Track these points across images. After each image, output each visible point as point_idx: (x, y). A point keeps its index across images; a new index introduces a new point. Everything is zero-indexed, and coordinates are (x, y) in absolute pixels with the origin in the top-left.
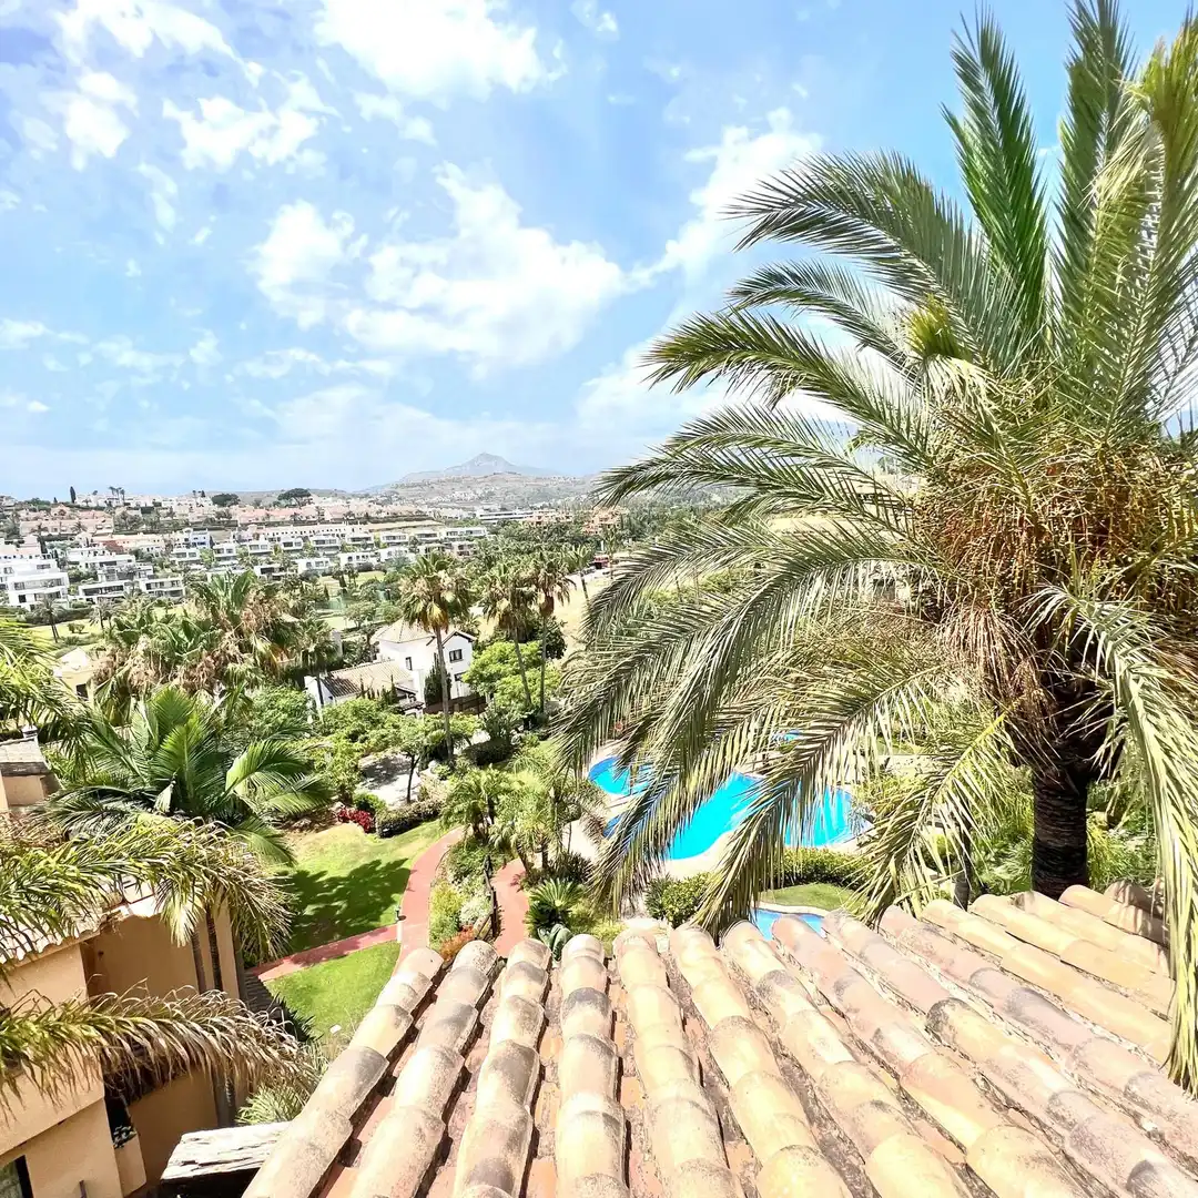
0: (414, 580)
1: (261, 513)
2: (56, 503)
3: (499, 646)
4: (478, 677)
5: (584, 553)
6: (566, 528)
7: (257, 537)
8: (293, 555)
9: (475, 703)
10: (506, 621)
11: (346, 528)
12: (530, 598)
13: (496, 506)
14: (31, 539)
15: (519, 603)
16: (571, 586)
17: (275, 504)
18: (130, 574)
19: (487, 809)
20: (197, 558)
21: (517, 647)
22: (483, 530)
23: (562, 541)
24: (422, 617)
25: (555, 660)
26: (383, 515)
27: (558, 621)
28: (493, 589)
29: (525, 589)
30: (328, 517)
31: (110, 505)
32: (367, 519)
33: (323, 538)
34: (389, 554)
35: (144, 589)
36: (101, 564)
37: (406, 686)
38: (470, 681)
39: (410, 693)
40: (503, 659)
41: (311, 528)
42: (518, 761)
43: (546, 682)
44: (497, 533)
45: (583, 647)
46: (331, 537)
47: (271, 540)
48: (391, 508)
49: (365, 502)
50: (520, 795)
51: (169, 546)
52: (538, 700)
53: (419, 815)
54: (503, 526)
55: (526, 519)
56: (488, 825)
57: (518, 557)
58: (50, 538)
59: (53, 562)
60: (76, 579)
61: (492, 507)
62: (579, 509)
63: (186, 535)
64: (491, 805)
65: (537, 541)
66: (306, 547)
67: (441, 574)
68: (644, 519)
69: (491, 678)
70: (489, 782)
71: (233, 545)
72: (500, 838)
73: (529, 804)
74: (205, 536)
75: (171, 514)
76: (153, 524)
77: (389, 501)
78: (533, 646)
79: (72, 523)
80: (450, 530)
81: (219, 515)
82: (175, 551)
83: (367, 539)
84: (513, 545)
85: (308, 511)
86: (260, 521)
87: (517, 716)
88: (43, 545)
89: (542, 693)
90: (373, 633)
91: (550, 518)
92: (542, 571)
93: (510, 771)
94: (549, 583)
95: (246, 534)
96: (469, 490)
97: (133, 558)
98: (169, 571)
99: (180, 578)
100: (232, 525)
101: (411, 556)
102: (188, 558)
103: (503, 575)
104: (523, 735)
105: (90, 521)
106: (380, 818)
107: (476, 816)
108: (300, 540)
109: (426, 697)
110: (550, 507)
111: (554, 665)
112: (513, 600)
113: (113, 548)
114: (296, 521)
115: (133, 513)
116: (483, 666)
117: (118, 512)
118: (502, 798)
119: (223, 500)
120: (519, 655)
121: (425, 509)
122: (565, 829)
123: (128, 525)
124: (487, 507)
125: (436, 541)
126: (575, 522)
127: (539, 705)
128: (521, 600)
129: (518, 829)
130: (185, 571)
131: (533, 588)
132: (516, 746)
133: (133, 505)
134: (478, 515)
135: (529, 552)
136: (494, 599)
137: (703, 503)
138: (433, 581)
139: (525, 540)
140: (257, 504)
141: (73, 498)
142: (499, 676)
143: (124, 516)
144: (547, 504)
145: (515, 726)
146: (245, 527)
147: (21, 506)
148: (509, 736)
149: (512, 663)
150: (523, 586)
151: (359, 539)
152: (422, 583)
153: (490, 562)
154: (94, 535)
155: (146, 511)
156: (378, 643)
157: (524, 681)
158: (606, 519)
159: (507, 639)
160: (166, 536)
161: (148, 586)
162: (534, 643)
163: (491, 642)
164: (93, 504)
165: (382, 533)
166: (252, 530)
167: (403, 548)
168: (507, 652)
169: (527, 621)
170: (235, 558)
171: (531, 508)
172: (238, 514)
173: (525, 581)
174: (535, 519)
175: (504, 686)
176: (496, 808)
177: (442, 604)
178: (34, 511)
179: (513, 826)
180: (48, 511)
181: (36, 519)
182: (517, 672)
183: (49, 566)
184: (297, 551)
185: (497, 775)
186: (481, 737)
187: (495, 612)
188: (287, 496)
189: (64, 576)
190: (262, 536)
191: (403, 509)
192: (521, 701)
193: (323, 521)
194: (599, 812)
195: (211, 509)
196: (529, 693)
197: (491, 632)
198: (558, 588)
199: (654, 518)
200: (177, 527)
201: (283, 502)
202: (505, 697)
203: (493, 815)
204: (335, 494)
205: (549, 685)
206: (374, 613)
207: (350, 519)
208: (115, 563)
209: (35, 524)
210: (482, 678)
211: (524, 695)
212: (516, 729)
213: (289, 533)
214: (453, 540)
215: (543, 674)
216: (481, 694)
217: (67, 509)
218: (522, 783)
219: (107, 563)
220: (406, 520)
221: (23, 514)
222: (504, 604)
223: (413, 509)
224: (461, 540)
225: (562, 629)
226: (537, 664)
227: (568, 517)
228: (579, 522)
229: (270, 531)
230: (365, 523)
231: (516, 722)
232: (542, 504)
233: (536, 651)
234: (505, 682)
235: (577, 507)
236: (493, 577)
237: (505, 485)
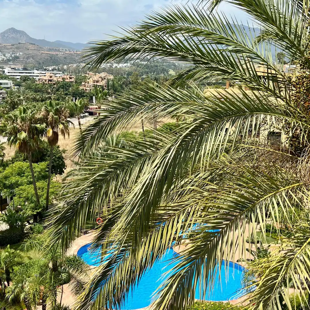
3: (18, 164)
5: (80, 103)
6: (70, 86)
10: (24, 146)
12: (42, 132)
15: (33, 135)
16: (71, 126)
19: (5, 276)
21: (31, 165)
22: (10, 83)
23: (66, 94)
25: (58, 175)
27: (61, 149)
28: (15, 125)
29: (38, 125)
40: (20, 173)
42: (28, 244)
43: (51, 190)
44: (19, 86)
50: (28, 267)
52: (45, 202)
54: (24, 80)
55: (41, 77)
56: (5, 286)
57: (34, 103)
61: (17, 67)
62: (79, 72)
64: (8, 273)
65: (49, 93)
68: (123, 83)
69: (12, 186)
70: (7, 257)
72: (12, 296)
73: (35, 273)
78: (43, 165)
84: (31, 94)
87: (29, 213)
89: (47, 199)
91: (58, 77)
92: (51, 113)
93: (22, 250)
94: (55, 123)
103: (23, 115)
104: (32, 226)
110: (59, 70)
111: (57, 178)
112: (29, 133)
116: (6, 178)
118: (16, 268)
120: (32, 171)
122: (59, 290)
124: (13, 67)
126: (76, 82)
127: (45, 205)
128: (35, 133)
129: (27, 289)
131: (44, 125)
132: (27, 233)
134: (6, 72)
135: (42, 101)
136: (16, 131)
137: (162, 75)
142: (17, 185)
144: (57, 68)
145: (27, 219)
148: (23, 226)
149: (27, 177)
150: (36, 124)
153: (14, 106)
157: (35, 189)
158: (98, 82)
159: (24, 160)
162: (43, 163)
163: (13, 161)
168: (24, 169)
169: (39, 148)
171: (45, 70)
173: (38, 120)
174: (47, 78)
175: (21, 192)
176: (11, 275)
179: (22, 288)
182: (30, 183)
185: (13, 253)
186: (3, 227)
187: (16, 141)
192: (32, 202)
194: (82, 277)
196: (38, 197)
197: (13, 154)
198: (61, 126)
199: (130, 83)
202: (21, 199)
203: (9, 280)
205: (53, 193)
210: (5, 186)
211: (34, 199)
212: (28, 222)
215: (48, 185)
216: (4, 197)
218: (30, 258)
222: (23, 135)
225: (64, 155)
226: (45, 177)
227: (71, 78)
228: (78, 82)
231: (28, 217)
232: (53, 67)
233: (44, 169)
234: (21, 189)
235: (77, 71)
236: (15, 116)
237: (27, 52)
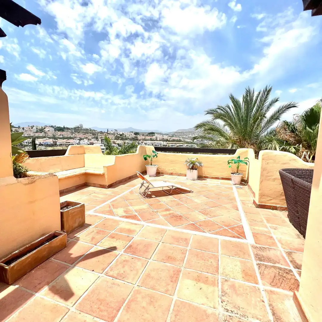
1: (144, 137)
2: (105, 133)
7: (142, 143)
11: (162, 142)
14: (100, 140)
17: (147, 135)
22: (195, 146)
26: (171, 140)
30: (158, 139)
31: (114, 133)
32: (167, 140)
33: (156, 144)
41: (154, 142)
46: (158, 144)
47: (145, 144)
48: (173, 138)
49: (167, 136)
51: (125, 143)
54: (201, 145)
55: (207, 143)
58: (103, 140)
59: (103, 145)
63: (128, 141)
74: (131, 142)
75: (126, 136)
76: (122, 138)
77: (173, 136)
80: (187, 145)
81: (135, 137)
83: (167, 145)
85: (154, 137)
86: (143, 139)
88: (102, 141)
95: (140, 142)
96: (193, 135)
97: (117, 145)
100: (137, 140)
105: (110, 137)
108: (151, 144)
113: (114, 143)
114: (151, 140)
115: (118, 135)
117: (116, 135)
119: (136, 134)
121: (181, 139)
123: (117, 138)
133: (118, 134)
134: (195, 141)
140: (143, 135)
141: (108, 132)
146: (140, 140)
147: (99, 132)
151: (165, 145)
154: (111, 140)
155: (121, 135)
160: (124, 141)
164: (111, 133)
165: (170, 144)
166: (142, 141)
172: (139, 137)
178: (101, 134)
180: (103, 134)
181: (101, 135)
183: (102, 146)
189: (105, 148)
191: (176, 138)
193: (157, 140)
195: (134, 136)
200: (126, 139)
201: (149, 135)
204: (160, 134)
207: (163, 140)
209: (101, 137)
213: (149, 143)
220: (176, 141)
221: (99, 134)
223: (178, 138)
229: (145, 142)
230: (166, 141)
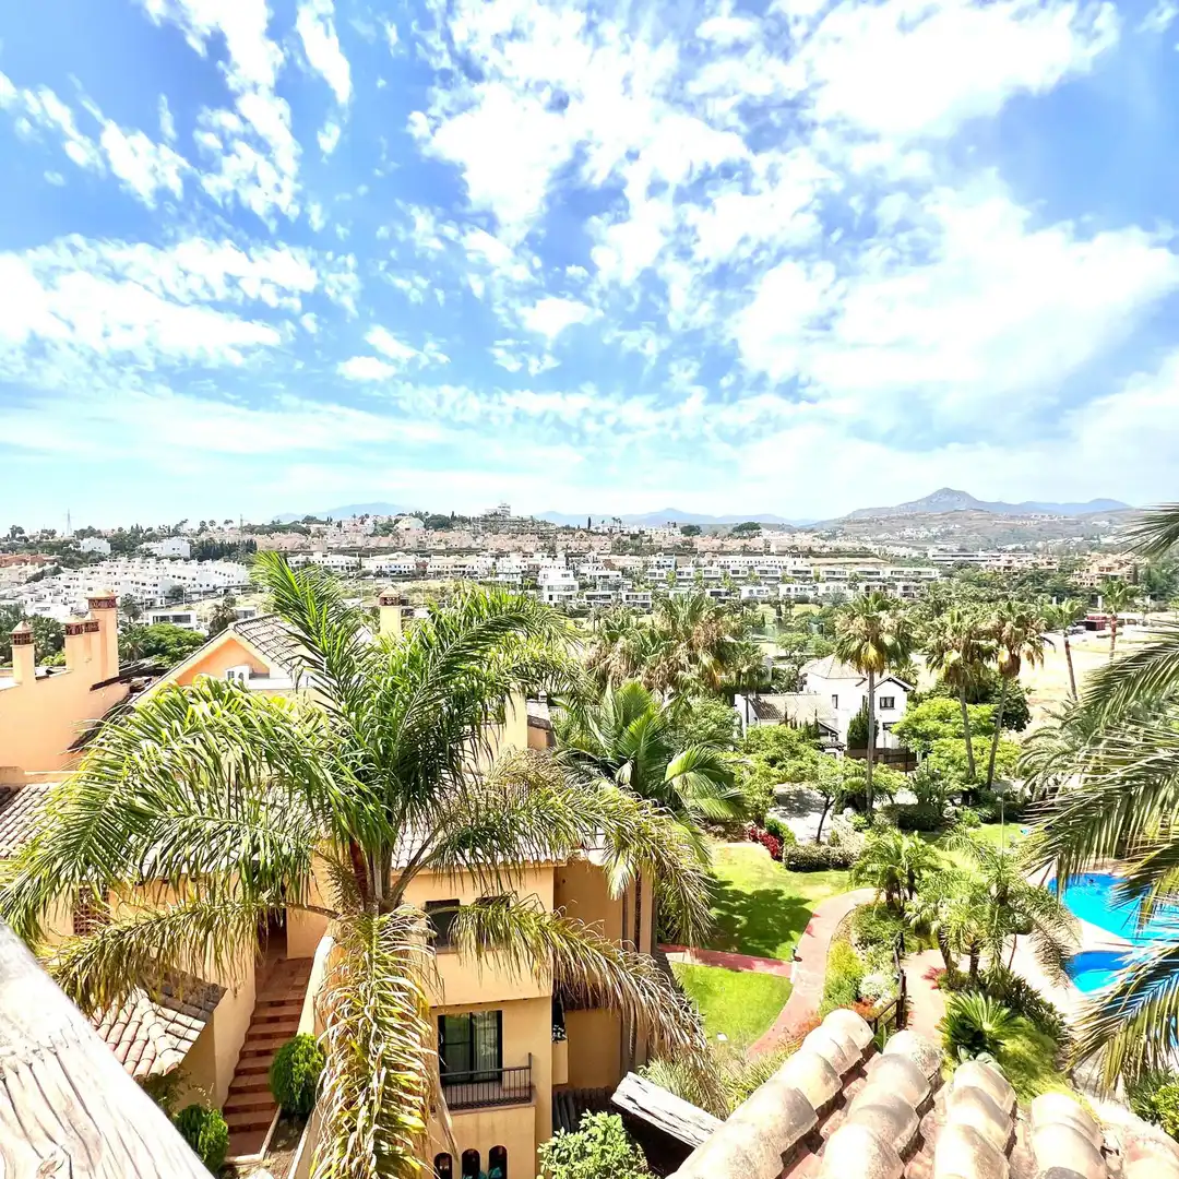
0: (853, 617)
1: (717, 542)
2: (579, 529)
3: (940, 701)
4: (909, 731)
5: (1071, 608)
6: (1047, 577)
7: (711, 563)
8: (738, 582)
9: (904, 759)
10: (953, 673)
11: (788, 561)
12: (989, 654)
13: (954, 547)
14: (561, 555)
15: (972, 657)
16: (1046, 647)
17: (730, 535)
18: (617, 587)
19: (906, 880)
20: (664, 578)
21: (964, 707)
22: (935, 573)
23: (1039, 591)
24: (856, 657)
25: (1013, 732)
26: (825, 550)
27: (1023, 686)
28: (941, 638)
29: (982, 642)
30: (773, 549)
31: (611, 531)
32: (810, 553)
33: (766, 568)
34: (828, 588)
35: (624, 598)
36: (600, 577)
37: (830, 724)
38: (900, 734)
39: (833, 732)
40: (944, 717)
41: (757, 558)
42: (953, 839)
43: (998, 755)
44: (950, 576)
45: (1058, 724)
46: (773, 568)
47: (722, 567)
48: (834, 544)
49: (810, 536)
50: (949, 879)
51: (646, 566)
52: (985, 774)
53: (828, 859)
54: (960, 568)
55: (991, 563)
56: (905, 898)
57: (975, 605)
58: (573, 555)
59: (571, 572)
60: (583, 586)
61: (948, 547)
62: (1068, 552)
63: (658, 558)
64: (911, 877)
65: (1003, 589)
66: (751, 575)
67: (883, 614)
69: (926, 736)
70: (912, 850)
71: (691, 569)
72: (918, 918)
73: (961, 894)
74: (671, 561)
75: (650, 540)
76: (637, 548)
77: (833, 536)
78: (985, 709)
79: (586, 544)
80: (895, 569)
81: (685, 543)
82: (650, 570)
83: (807, 572)
84: (971, 590)
85: (757, 543)
86: (715, 549)
87: (955, 785)
88: (567, 559)
89: (990, 769)
90: (803, 665)
91: (1024, 563)
92: (1008, 624)
93: (941, 846)
94: (1016, 640)
95: (703, 561)
96: (922, 528)
97: (620, 573)
98: (643, 587)
99: (650, 593)
100: (693, 552)
101: (850, 594)
102: (657, 578)
103: (955, 624)
104: (960, 810)
105: (596, 542)
106: (788, 849)
107: (892, 883)
108: (746, 569)
109: (849, 739)
110: (1026, 550)
111: (1010, 737)
112: (965, 652)
113: (609, 565)
114: (746, 552)
115: (625, 539)
116: (918, 720)
117: (616, 538)
118: (926, 874)
119: (690, 530)
120: (965, 716)
121: (870, 546)
122: (1008, 939)
123: (620, 548)
124: (943, 546)
125: (879, 580)
126: (1060, 570)
127: (986, 780)
128: (976, 654)
129: (943, 917)
130: (654, 588)
131: (994, 643)
132: (950, 819)
133: (626, 532)
134: (930, 554)
135: (990, 601)
136: (942, 649)
138: (873, 622)
139: (987, 588)
140: (715, 535)
141: (589, 526)
142: (936, 735)
143: (619, 541)
144: (1022, 546)
145: (951, 796)
146: (703, 554)
147: (558, 530)
148: (941, 806)
149: (955, 724)
150: (979, 639)
151: (799, 572)
152: (860, 621)
153: (939, 609)
154: (598, 554)
155: (634, 537)
156: (806, 675)
157: (969, 747)
158: (1109, 569)
159: (952, 696)
160: (644, 558)
161: (627, 597)
162: (986, 706)
163: (931, 695)
164: (600, 531)
165: (822, 568)
166: (708, 557)
167: (841, 584)
168: (950, 710)
169: (980, 679)
170: (692, 580)
171: (999, 550)
172: (700, 543)
173: (984, 633)
174: (1003, 563)
175: (942, 748)
176: (916, 881)
177: (880, 646)
178: (566, 534)
179: (936, 911)
180: (574, 534)
181: (566, 540)
182: (960, 736)
183: (568, 575)
184: (743, 578)
185: (923, 846)
186: (907, 798)
187: (941, 664)
188: (741, 528)
189: (576, 584)
190: (715, 564)
191: (846, 545)
192: (962, 770)
193: (768, 553)
195: (679, 537)
196: (973, 762)
197: (933, 686)
198: (1027, 647)
200: (653, 552)
201: (736, 534)
202: (942, 760)
203: (912, 889)
204: (781, 528)
205: (1002, 761)
206: (805, 644)
207: (795, 552)
208: (608, 577)
209: (564, 544)
210: (915, 733)
211: (966, 764)
212: (951, 800)
213: (738, 562)
214: (898, 580)
215: (994, 745)
216: (912, 751)
217: (584, 533)
218: (954, 866)
219: (604, 577)
220: (848, 556)
221: (559, 536)
222: (953, 657)
223: (857, 545)
224: (906, 580)
225: (1027, 697)
226: (986, 731)
227: (1050, 564)
228: (1066, 570)
229: (722, 559)
230: (807, 557)
231: (952, 792)
232: (1014, 546)
233: (987, 716)
234: (943, 744)
235: (1064, 552)
236: (942, 624)
237: (967, 523)
